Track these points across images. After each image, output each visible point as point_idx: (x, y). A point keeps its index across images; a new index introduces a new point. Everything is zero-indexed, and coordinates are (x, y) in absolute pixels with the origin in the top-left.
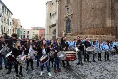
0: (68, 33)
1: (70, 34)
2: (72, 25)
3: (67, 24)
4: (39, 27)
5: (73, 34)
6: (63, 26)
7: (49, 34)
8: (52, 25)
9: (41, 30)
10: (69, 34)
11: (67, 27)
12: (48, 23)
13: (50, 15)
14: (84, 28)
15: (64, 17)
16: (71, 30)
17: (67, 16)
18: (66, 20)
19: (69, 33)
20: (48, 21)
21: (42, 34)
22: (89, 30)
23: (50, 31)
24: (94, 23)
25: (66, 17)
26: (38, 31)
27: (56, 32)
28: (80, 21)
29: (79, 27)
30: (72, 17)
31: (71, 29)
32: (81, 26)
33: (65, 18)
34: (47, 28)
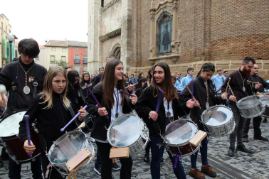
0: (163, 54)
1: (171, 58)
2: (176, 31)
3: (160, 28)
4: (69, 42)
5: (178, 57)
6: (148, 34)
7: (98, 60)
8: (107, 35)
9: (74, 49)
10: (167, 58)
11: (158, 36)
12: (95, 27)
13: (102, 6)
14: (216, 38)
15: (151, 8)
16: (173, 47)
17: (160, 5)
18: (157, 17)
19: (165, 56)
20: (96, 22)
21: (78, 62)
22: (232, 44)
23: (101, 50)
24: (247, 23)
25: (156, 7)
26: (66, 52)
27: (122, 54)
28: (205, 19)
29: (200, 36)
30: (176, 8)
31: (172, 44)
32: (207, 34)
33: (154, 10)
34: (92, 42)
